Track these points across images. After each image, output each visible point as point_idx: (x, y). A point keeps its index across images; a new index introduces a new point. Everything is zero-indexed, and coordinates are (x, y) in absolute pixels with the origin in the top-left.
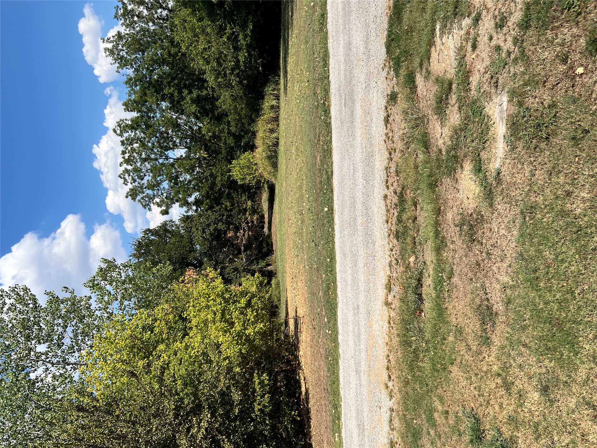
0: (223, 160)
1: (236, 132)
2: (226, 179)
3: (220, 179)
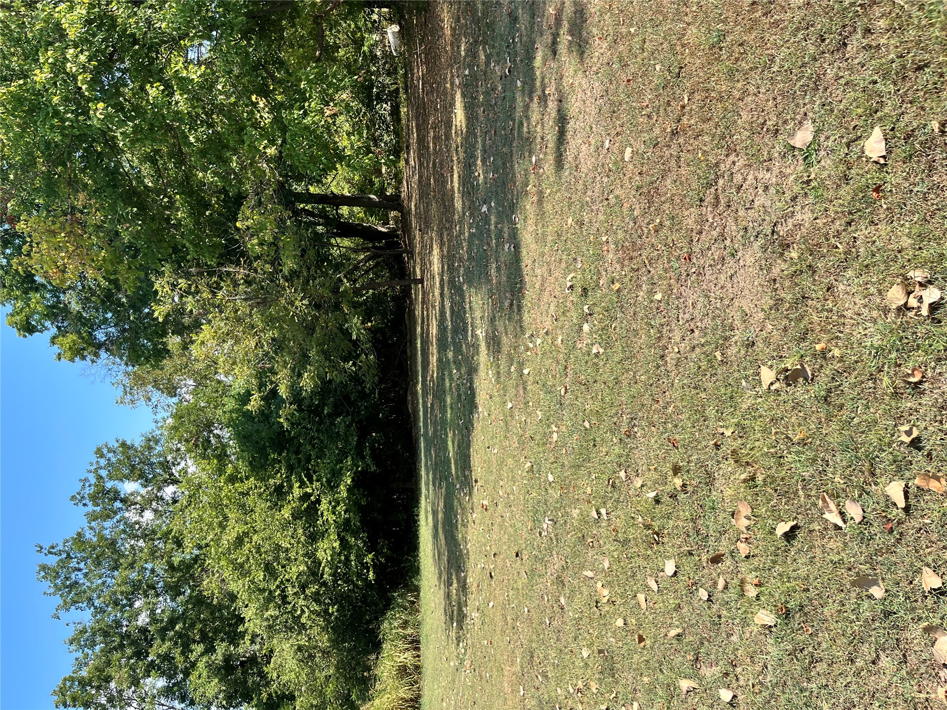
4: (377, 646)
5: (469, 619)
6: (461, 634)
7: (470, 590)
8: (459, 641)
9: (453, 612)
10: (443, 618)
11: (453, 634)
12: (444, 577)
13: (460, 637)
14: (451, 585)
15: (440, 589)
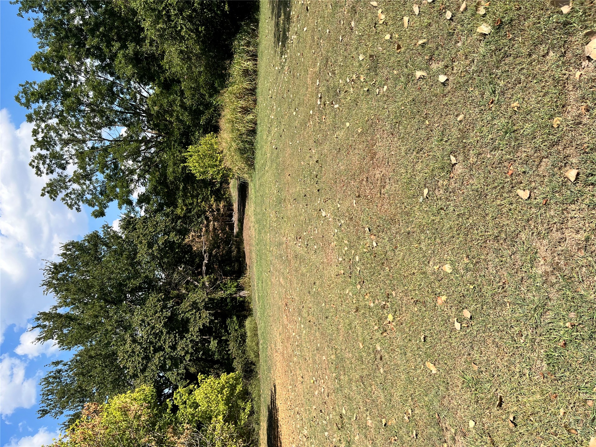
0: (176, 145)
1: (193, 105)
2: (180, 170)
3: (171, 170)
4: (230, 56)
5: (290, 40)
6: (284, 50)
7: (292, 21)
8: (282, 55)
9: (279, 35)
10: (273, 39)
11: (279, 50)
12: (276, 11)
13: (283, 52)
14: (280, 17)
15: (272, 20)
